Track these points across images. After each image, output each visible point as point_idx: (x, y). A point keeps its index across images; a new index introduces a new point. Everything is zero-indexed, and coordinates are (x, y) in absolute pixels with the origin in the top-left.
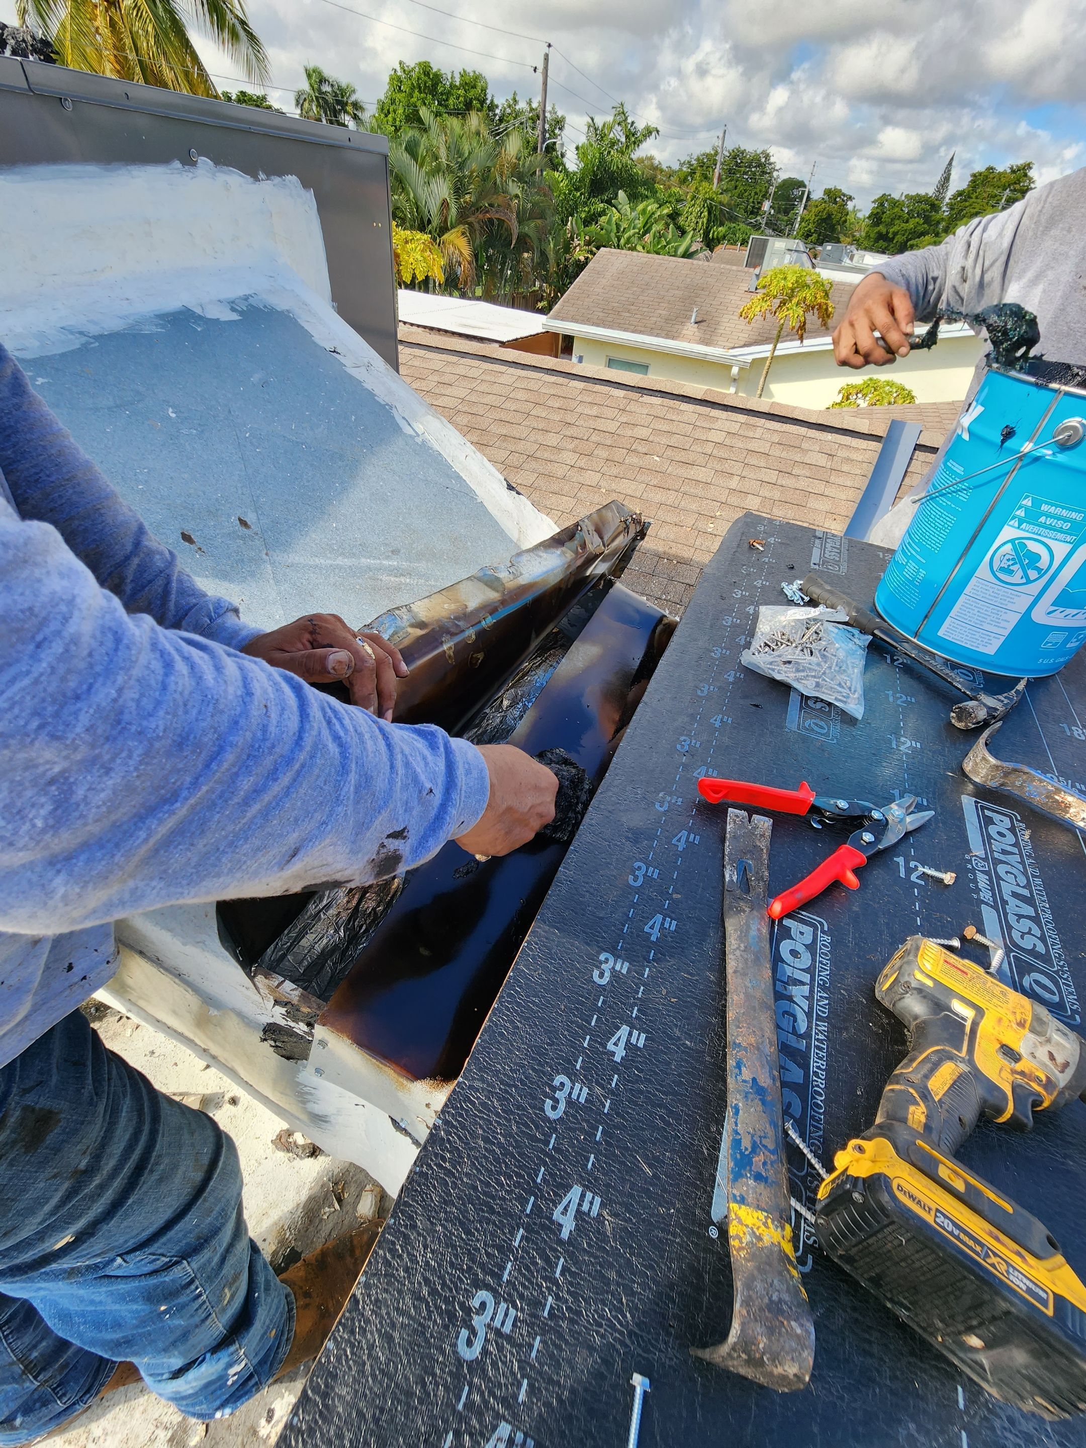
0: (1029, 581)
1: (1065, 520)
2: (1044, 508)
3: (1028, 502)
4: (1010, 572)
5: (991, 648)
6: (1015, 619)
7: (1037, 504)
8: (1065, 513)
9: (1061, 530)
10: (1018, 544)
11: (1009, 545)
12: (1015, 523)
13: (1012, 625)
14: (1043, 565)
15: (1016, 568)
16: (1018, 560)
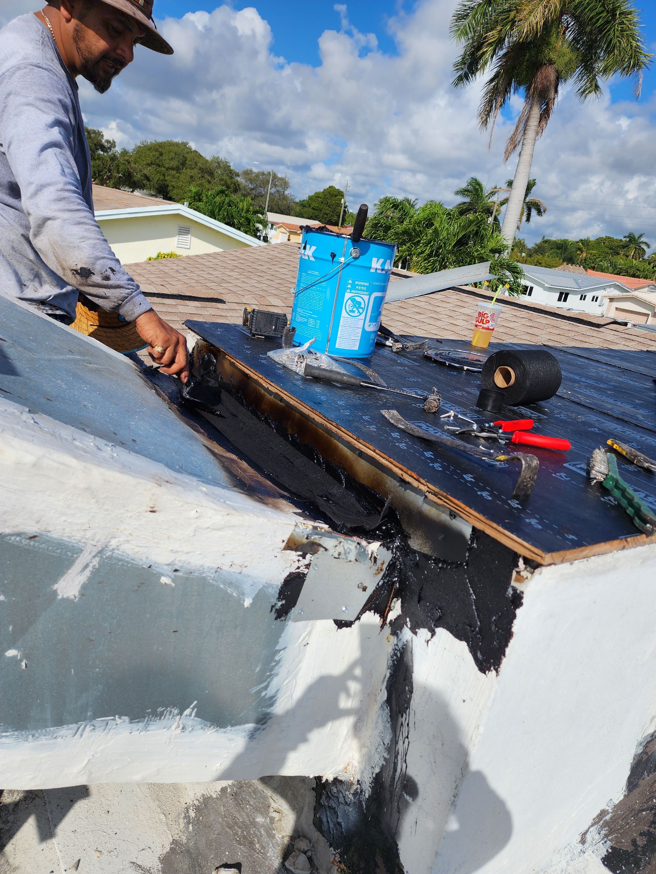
0: (361, 314)
1: (364, 286)
2: (356, 283)
3: (350, 282)
4: (353, 312)
5: (356, 348)
6: (360, 331)
7: (353, 281)
8: (363, 283)
9: (363, 291)
10: (352, 299)
11: (350, 300)
12: (348, 291)
13: (360, 335)
14: (363, 306)
15: (355, 309)
16: (354, 306)
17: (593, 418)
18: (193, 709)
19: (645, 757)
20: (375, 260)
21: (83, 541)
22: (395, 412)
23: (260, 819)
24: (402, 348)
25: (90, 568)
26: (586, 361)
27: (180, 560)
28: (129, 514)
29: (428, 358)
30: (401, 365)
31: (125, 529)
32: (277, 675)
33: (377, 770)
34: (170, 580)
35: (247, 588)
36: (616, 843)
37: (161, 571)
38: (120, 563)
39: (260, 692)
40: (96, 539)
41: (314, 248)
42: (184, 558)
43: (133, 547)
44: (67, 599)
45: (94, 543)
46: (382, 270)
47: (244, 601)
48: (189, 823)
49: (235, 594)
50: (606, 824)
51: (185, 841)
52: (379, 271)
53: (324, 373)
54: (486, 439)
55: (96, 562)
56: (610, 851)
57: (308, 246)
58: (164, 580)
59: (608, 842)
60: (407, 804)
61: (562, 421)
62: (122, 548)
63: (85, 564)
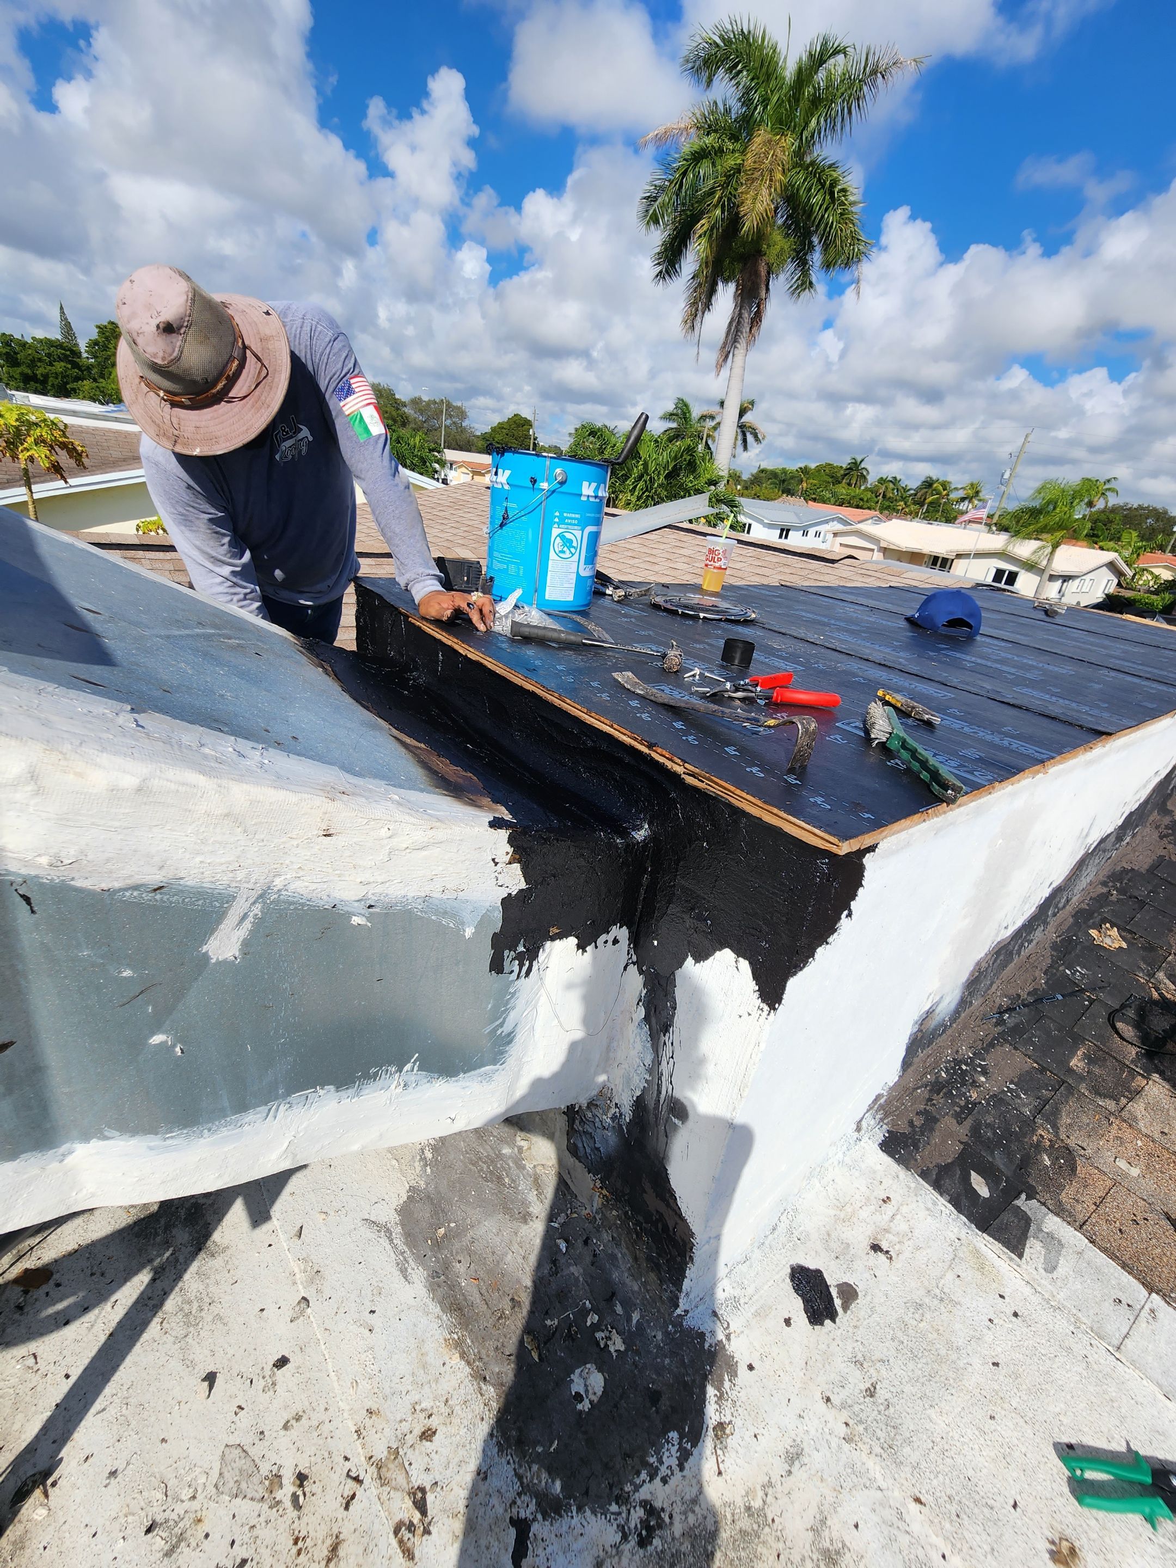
0: (573, 555)
1: (575, 519)
2: (565, 515)
3: (557, 514)
4: (563, 552)
5: (571, 598)
6: (574, 576)
7: (561, 513)
8: (573, 516)
9: (575, 525)
10: (561, 536)
11: (558, 538)
12: (556, 526)
13: (574, 581)
14: (575, 544)
15: (565, 549)
16: (564, 545)
17: (854, 666)
18: (415, 1063)
19: (920, 1034)
20: (585, 484)
21: (234, 885)
22: (630, 674)
23: (506, 1151)
24: (625, 596)
25: (251, 919)
26: (831, 601)
27: (373, 893)
28: (295, 843)
29: (656, 607)
30: (625, 616)
31: (292, 862)
32: (513, 1008)
33: (638, 1093)
34: (364, 919)
35: (466, 916)
36: (893, 1126)
37: (350, 909)
38: (292, 907)
39: (495, 1030)
40: (252, 881)
41: (508, 473)
42: (379, 889)
43: (307, 884)
44: (225, 962)
45: (250, 886)
46: (596, 497)
47: (464, 931)
48: (426, 1165)
49: (451, 925)
50: (882, 1107)
51: (423, 1186)
52: (592, 499)
53: (536, 631)
54: (742, 700)
55: (257, 909)
56: (887, 1135)
57: (500, 471)
58: (356, 920)
59: (885, 1126)
60: (675, 1127)
61: (822, 672)
62: (292, 887)
63: (242, 914)
